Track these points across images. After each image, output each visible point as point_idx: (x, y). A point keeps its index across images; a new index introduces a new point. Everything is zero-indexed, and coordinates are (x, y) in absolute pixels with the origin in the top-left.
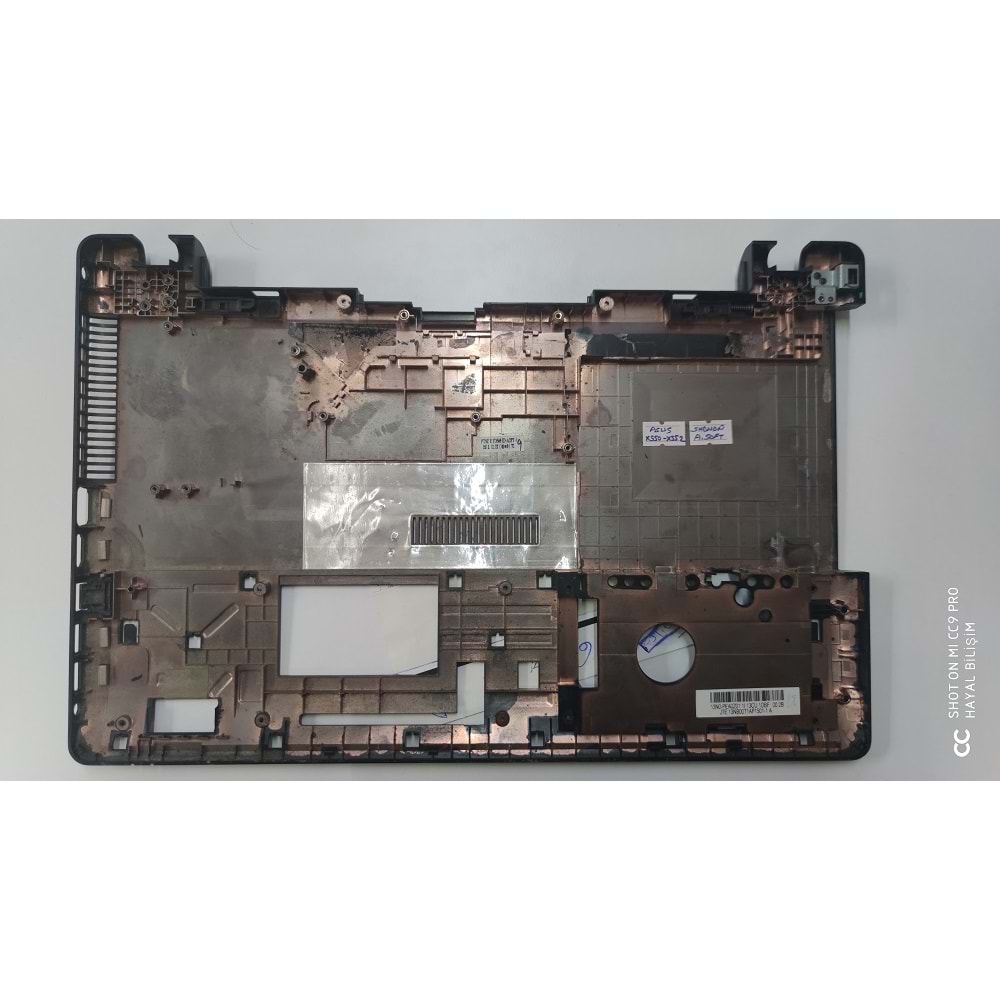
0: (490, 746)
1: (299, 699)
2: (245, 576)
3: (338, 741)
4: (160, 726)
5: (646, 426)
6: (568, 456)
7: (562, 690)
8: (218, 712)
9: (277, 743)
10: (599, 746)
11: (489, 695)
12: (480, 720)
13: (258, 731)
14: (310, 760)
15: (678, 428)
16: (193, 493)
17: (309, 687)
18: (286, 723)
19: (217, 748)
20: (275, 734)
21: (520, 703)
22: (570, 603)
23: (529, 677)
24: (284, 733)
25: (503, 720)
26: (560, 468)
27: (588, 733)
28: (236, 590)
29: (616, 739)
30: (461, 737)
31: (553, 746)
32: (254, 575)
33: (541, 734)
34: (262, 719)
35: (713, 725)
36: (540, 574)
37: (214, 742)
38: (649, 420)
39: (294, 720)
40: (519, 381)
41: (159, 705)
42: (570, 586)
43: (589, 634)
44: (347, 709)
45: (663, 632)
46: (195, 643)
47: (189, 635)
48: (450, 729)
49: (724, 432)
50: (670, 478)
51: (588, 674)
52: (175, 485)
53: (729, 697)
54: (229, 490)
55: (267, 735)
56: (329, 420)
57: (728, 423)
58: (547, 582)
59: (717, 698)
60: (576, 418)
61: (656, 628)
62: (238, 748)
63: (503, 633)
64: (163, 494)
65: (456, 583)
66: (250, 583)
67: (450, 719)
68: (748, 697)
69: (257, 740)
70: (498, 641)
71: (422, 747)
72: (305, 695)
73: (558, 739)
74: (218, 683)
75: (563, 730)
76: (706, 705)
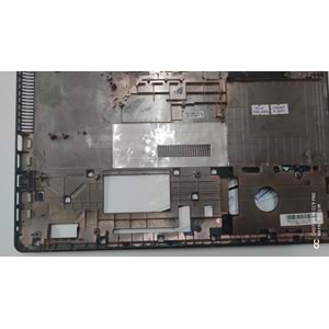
0: (194, 241)
1: (112, 223)
2: (89, 171)
3: (129, 240)
4: (53, 236)
5: (253, 107)
6: (222, 119)
7: (223, 217)
8: (78, 229)
9: (104, 242)
10: (240, 239)
11: (192, 219)
12: (189, 230)
13: (95, 237)
14: (118, 249)
15: (266, 107)
16: (66, 137)
17: (116, 217)
18: (107, 233)
19: (79, 244)
20: (102, 238)
21: (206, 223)
22: (225, 180)
23: (209, 212)
24: (106, 237)
25: (199, 230)
26: (219, 124)
27: (235, 234)
28: (84, 177)
29: (247, 236)
30: (182, 237)
31: (220, 240)
32: (92, 171)
33: (215, 235)
34: (97, 231)
35: (287, 229)
36: (212, 168)
37: (77, 241)
38: (254, 104)
39: (111, 232)
40: (201, 89)
41: (53, 227)
42: (226, 173)
43: (233, 193)
44: (133, 226)
45: (263, 192)
46: (68, 200)
47: (65, 197)
48: (177, 234)
49: (284, 109)
50: (263, 128)
51: (233, 209)
52: (59, 134)
53: (294, 217)
54: (82, 135)
55: (99, 238)
56: (122, 106)
57: (286, 105)
58: (214, 172)
59: (289, 218)
60: (225, 103)
61: (260, 190)
62: (87, 244)
63: (197, 193)
64: (54, 138)
65: (177, 173)
66: (90, 175)
67: (176, 230)
68: (302, 217)
69: (95, 241)
70: (195, 197)
71: (165, 242)
72: (115, 221)
73: (223, 237)
74: (78, 216)
75: (224, 234)
76: (284, 221)
